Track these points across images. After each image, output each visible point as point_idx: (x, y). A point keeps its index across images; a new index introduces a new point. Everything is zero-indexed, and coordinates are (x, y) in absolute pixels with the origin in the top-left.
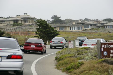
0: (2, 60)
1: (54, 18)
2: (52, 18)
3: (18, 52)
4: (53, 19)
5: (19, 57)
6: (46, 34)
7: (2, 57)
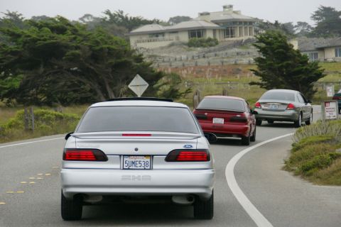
0: (154, 167)
1: (322, 15)
2: (314, 17)
3: (195, 140)
4: (317, 19)
5: (201, 156)
6: (283, 75)
7: (153, 155)
